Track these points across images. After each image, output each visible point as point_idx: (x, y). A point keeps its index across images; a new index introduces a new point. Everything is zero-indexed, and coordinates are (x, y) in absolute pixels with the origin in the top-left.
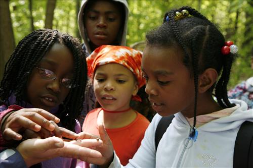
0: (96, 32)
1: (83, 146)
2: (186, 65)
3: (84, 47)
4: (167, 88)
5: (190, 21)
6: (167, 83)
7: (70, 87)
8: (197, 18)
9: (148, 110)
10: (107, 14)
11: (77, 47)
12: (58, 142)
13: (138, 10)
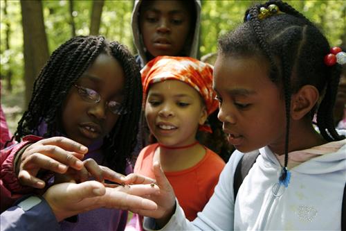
0: (156, 40)
1: (132, 193)
2: (273, 81)
3: (139, 60)
4: (248, 113)
5: (279, 20)
6: (248, 105)
7: (119, 113)
8: (291, 16)
9: (221, 145)
10: (171, 14)
11: (129, 60)
12: (97, 188)
13: (217, 11)
